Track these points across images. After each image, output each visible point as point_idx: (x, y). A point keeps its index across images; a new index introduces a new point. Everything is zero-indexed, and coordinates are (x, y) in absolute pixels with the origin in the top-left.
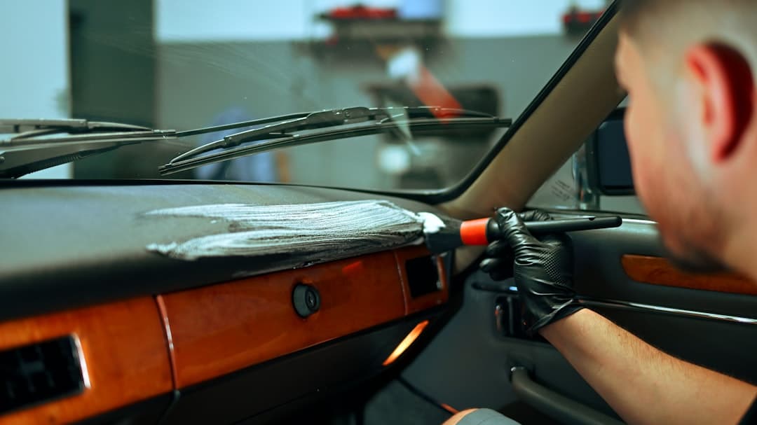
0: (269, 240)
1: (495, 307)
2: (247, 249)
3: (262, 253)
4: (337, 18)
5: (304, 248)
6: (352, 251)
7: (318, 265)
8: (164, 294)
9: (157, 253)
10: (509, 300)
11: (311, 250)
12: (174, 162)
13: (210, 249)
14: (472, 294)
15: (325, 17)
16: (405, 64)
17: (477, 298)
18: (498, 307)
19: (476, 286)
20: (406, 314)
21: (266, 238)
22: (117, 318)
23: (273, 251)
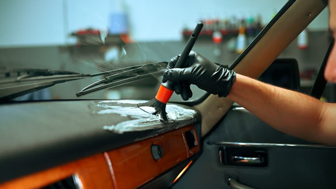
0: (145, 123)
1: (219, 152)
2: (139, 128)
3: (144, 129)
4: (79, 35)
5: (157, 127)
6: (172, 128)
7: (160, 135)
8: (108, 152)
9: (108, 131)
10: (224, 148)
11: (160, 127)
12: (83, 91)
13: (127, 128)
14: (207, 147)
15: (74, 35)
16: (112, 54)
17: (210, 148)
18: (220, 152)
19: (208, 143)
20: (188, 157)
21: (144, 122)
22: (91, 164)
23: (147, 129)
